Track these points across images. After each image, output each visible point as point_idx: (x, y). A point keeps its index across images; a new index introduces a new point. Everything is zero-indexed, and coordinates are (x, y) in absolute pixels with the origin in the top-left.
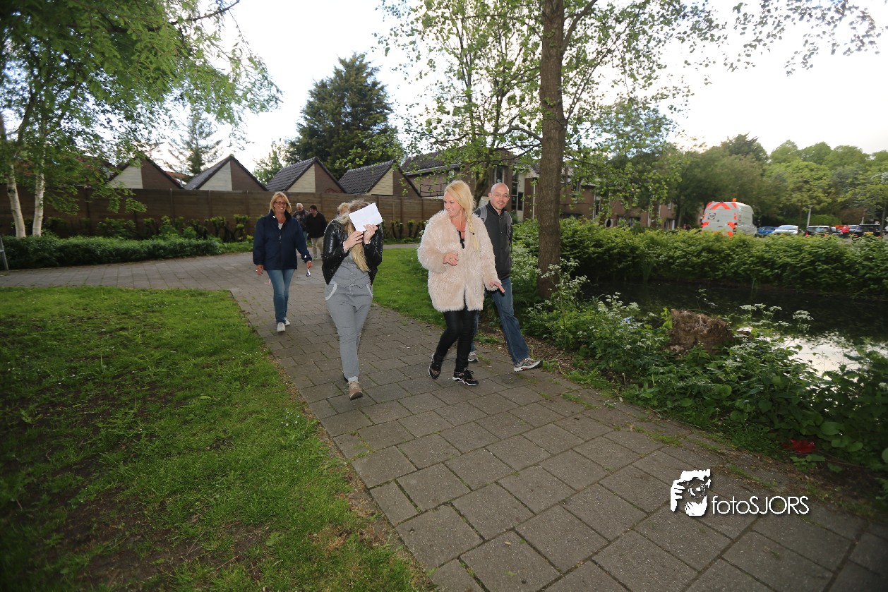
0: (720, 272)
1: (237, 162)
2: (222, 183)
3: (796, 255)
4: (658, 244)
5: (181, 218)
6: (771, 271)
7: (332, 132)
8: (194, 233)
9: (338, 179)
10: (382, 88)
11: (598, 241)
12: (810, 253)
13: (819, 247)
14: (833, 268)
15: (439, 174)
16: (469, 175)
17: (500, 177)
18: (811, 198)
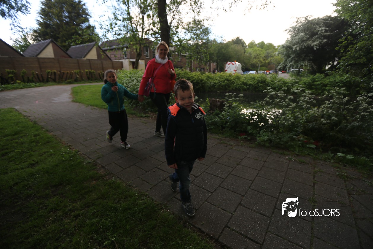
6: (246, 87)
9: (66, 51)
10: (84, 4)
15: (118, 49)
16: (133, 50)
17: (147, 51)
18: (259, 61)
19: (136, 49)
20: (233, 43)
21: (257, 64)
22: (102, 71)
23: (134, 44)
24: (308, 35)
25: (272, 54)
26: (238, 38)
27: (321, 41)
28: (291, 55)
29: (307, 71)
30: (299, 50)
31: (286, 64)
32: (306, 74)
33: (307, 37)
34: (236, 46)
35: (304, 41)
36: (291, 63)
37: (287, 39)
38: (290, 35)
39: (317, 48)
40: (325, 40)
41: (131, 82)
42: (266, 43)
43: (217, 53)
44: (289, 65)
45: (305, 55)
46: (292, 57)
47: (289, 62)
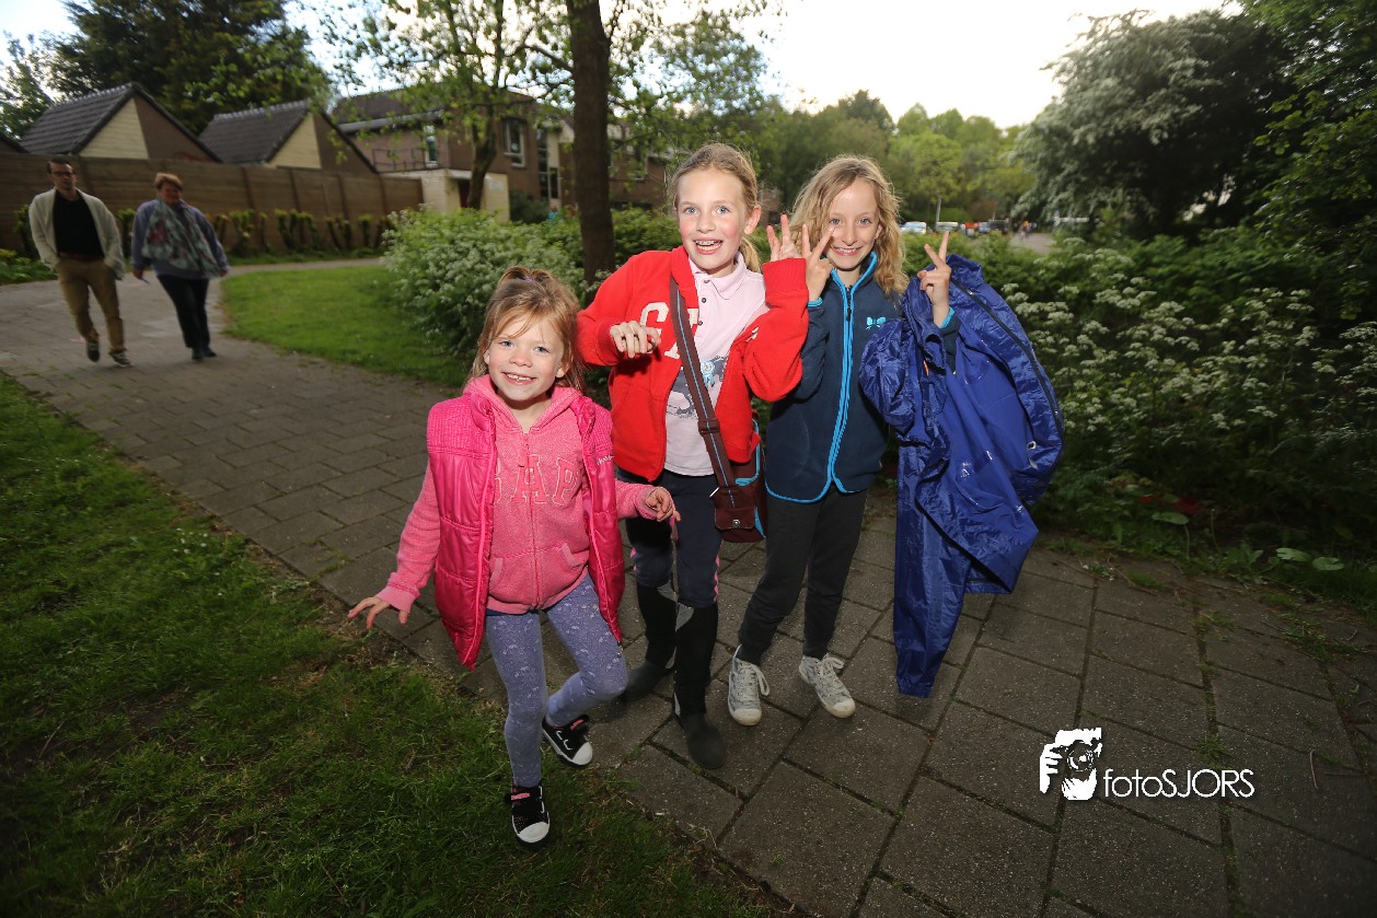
7: (161, 31)
9: (198, 131)
15: (404, 128)
16: (461, 133)
17: (516, 140)
18: (940, 184)
19: (475, 130)
20: (844, 115)
21: (931, 196)
22: (341, 216)
23: (464, 110)
24: (1130, 85)
25: (991, 158)
26: (862, 95)
27: (1177, 110)
28: (1064, 165)
29: (1118, 225)
30: (1094, 146)
31: (1043, 197)
32: (1116, 237)
33: (1127, 95)
34: (857, 127)
35: (1115, 108)
36: (1062, 196)
37: (1049, 101)
38: (1066, 83)
39: (1161, 139)
40: (1193, 109)
41: (455, 260)
42: (965, 118)
43: (786, 154)
44: (1055, 201)
45: (1115, 163)
46: (1066, 172)
47: (1055, 189)
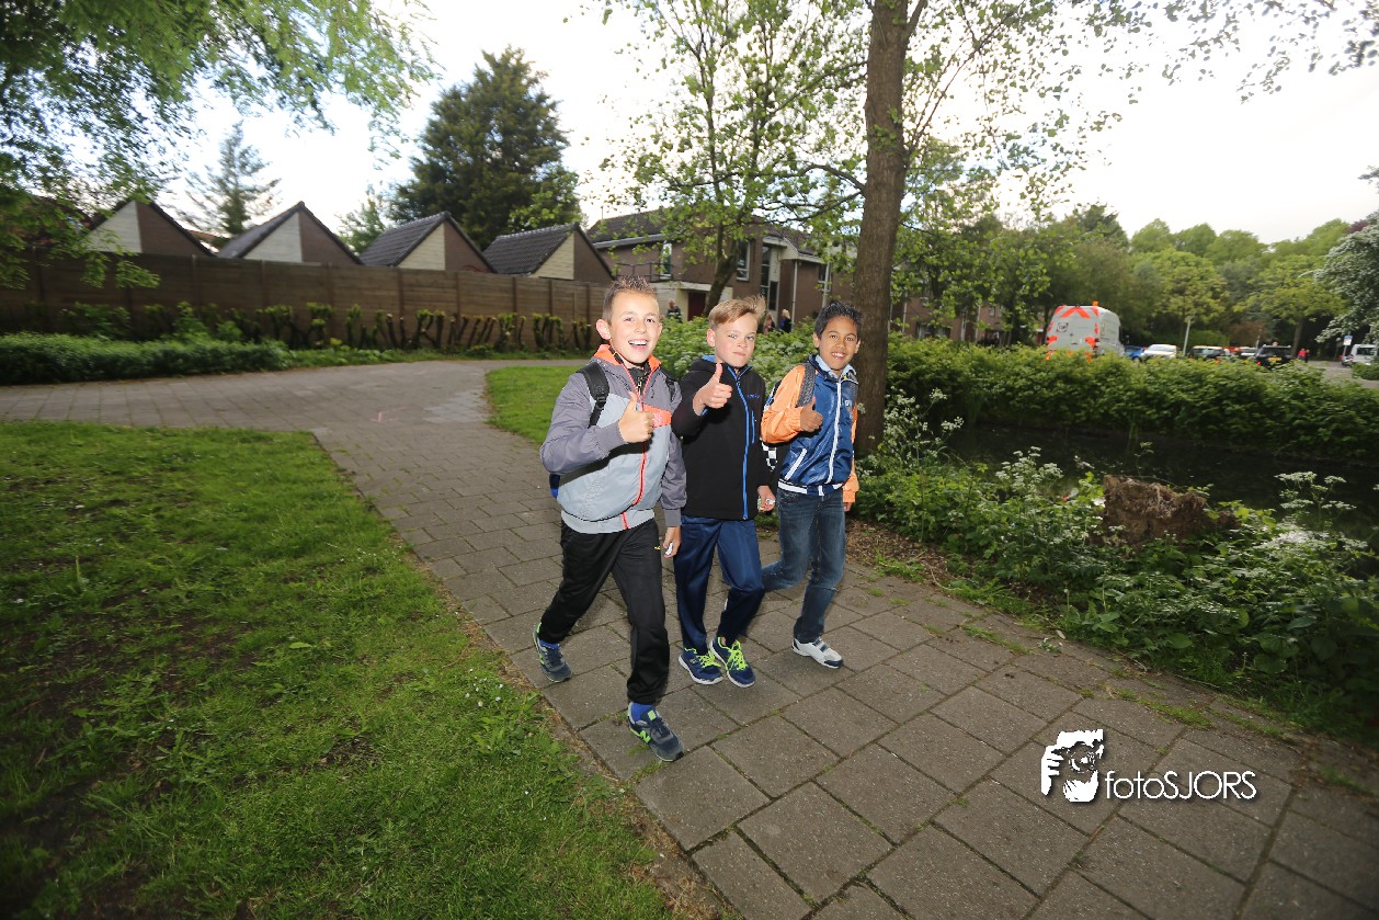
0: (1083, 413)
1: (310, 215)
2: (285, 250)
3: (1194, 389)
4: (990, 368)
5: (214, 305)
6: (1158, 412)
7: (470, 173)
8: (237, 332)
9: (483, 249)
10: (553, 106)
11: (902, 360)
12: (1216, 386)
13: (1228, 378)
14: (1247, 410)
17: (743, 256)
22: (584, 320)
